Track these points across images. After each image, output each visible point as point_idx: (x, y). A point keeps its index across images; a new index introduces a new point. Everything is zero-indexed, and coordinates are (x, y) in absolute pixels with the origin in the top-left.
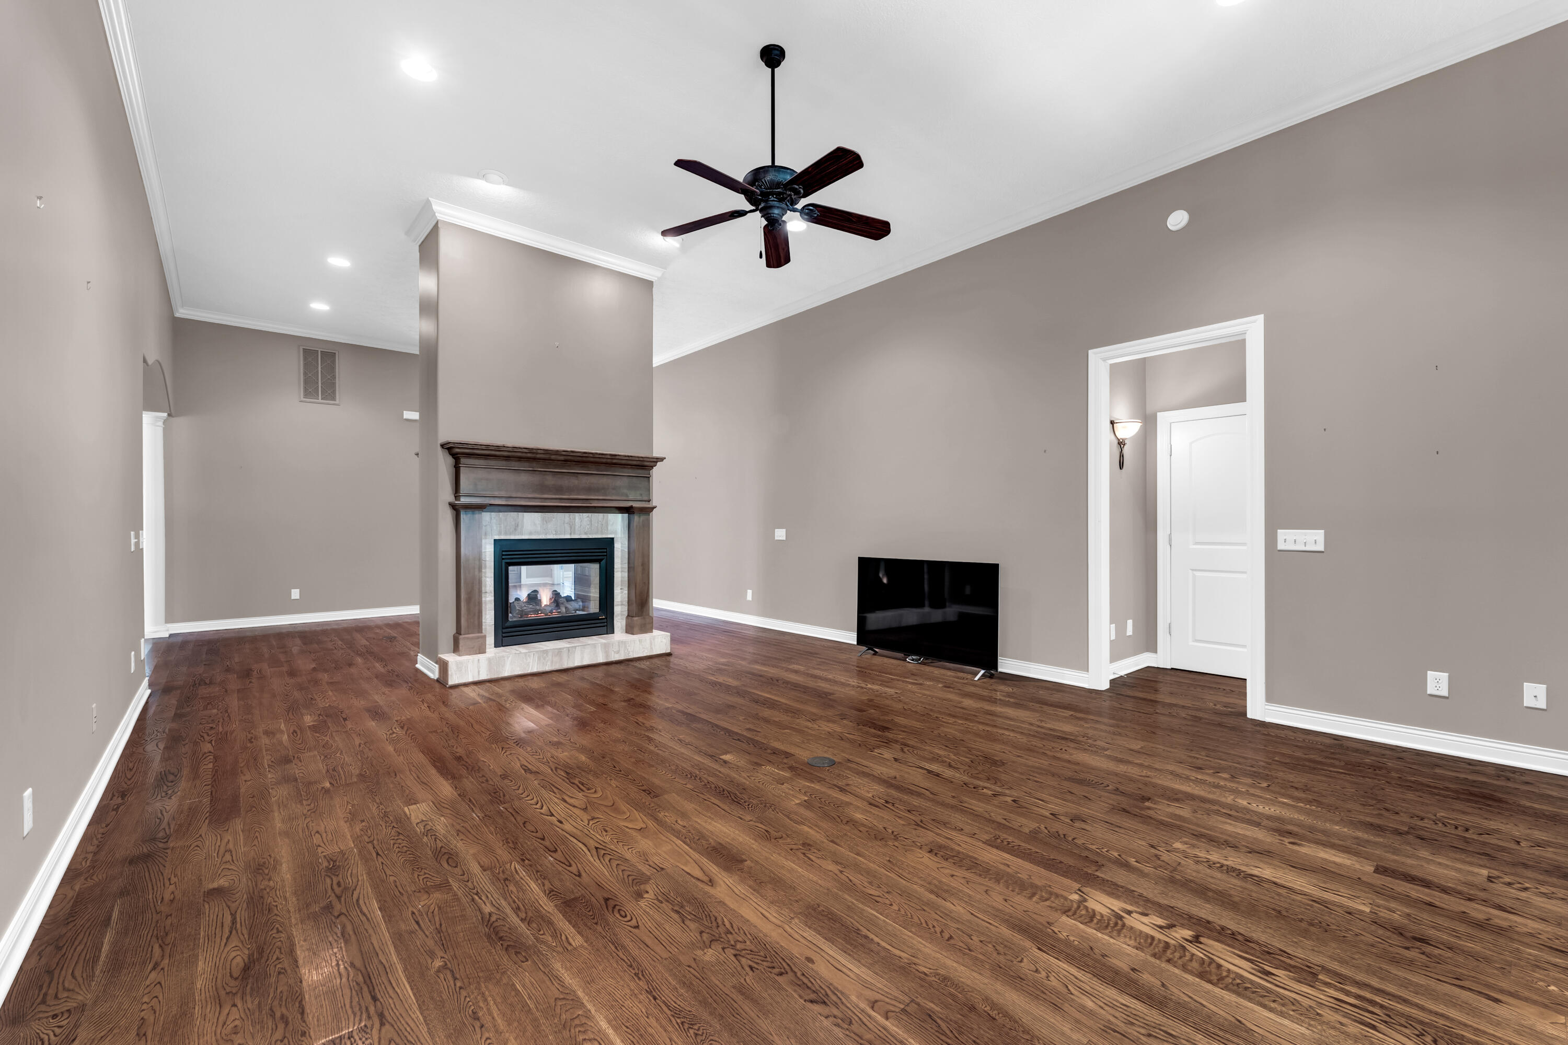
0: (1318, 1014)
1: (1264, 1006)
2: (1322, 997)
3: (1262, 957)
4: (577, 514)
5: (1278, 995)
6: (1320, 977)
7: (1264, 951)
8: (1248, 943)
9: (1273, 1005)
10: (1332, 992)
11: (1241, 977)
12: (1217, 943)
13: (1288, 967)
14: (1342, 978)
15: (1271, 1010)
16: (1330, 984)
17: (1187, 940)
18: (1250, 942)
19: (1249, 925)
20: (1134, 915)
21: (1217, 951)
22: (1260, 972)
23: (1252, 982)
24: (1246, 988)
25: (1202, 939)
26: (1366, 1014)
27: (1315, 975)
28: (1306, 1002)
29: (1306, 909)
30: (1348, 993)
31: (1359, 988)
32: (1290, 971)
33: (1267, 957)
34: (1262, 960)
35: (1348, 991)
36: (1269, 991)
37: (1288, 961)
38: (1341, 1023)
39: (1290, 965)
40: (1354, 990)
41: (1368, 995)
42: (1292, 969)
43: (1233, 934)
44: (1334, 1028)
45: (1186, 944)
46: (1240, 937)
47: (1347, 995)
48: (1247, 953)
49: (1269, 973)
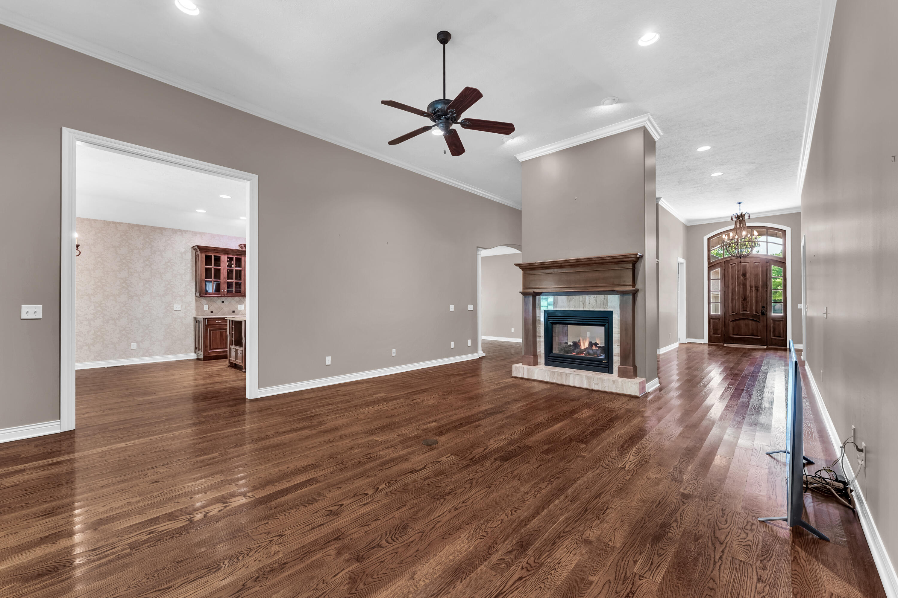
0: (118, 537)
1: (139, 523)
2: (122, 543)
3: (159, 537)
4: (587, 296)
5: (139, 530)
6: (129, 550)
7: (162, 539)
8: (171, 536)
9: (137, 526)
10: (119, 548)
11: (158, 524)
12: (181, 525)
13: (145, 542)
14: (120, 558)
15: (136, 524)
16: (123, 551)
17: (193, 517)
18: (171, 537)
19: (181, 544)
20: (223, 508)
21: (178, 524)
22: (154, 531)
23: (152, 526)
24: (152, 523)
25: (188, 522)
26: (99, 552)
27: (132, 549)
28: (126, 537)
29: (168, 577)
30: (113, 553)
31: (109, 560)
32: (143, 541)
33: (158, 538)
34: (158, 536)
35: (113, 555)
36: (143, 529)
37: (148, 544)
38: (107, 541)
39: (145, 543)
40: (111, 557)
41: (103, 561)
42: (143, 542)
43: (181, 534)
44: (109, 538)
45: (191, 516)
46: (177, 535)
47: (112, 552)
48: (166, 533)
49: (150, 533)
